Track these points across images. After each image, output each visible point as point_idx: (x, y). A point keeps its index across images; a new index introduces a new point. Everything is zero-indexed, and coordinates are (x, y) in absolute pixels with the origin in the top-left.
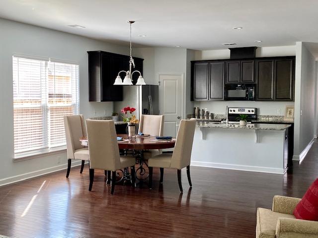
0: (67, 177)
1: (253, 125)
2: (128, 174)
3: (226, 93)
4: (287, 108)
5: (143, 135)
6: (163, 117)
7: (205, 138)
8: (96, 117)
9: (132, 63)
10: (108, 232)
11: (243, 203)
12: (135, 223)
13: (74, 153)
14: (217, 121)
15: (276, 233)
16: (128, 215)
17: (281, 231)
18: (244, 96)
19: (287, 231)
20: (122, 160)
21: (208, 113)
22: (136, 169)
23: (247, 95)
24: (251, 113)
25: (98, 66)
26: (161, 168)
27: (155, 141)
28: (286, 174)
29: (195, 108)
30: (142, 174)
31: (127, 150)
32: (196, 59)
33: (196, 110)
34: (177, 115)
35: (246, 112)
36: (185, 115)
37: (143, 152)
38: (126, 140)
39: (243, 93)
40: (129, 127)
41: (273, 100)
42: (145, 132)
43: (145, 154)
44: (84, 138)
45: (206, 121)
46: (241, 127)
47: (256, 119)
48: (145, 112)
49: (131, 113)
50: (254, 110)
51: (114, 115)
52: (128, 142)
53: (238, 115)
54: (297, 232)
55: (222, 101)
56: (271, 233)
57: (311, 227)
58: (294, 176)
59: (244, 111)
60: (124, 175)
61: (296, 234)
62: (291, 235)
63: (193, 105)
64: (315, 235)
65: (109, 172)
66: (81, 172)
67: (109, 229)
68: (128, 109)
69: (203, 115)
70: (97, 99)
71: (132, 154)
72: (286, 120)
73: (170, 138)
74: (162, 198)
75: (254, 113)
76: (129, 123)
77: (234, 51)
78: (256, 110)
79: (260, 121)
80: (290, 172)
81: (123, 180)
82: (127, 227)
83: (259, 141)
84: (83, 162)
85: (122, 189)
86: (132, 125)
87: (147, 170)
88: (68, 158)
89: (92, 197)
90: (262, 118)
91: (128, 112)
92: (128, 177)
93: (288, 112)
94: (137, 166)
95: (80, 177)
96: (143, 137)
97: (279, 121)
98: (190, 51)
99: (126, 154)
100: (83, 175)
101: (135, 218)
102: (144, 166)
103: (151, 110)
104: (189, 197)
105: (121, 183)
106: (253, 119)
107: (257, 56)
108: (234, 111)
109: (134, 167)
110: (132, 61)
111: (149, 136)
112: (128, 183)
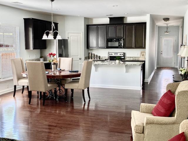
0: (14, 96)
1: (123, 62)
2: (52, 93)
3: (107, 44)
4: (141, 53)
5: (61, 69)
6: (72, 59)
7: (96, 70)
8: (30, 59)
9: (53, 26)
10: (44, 128)
11: (120, 107)
12: (59, 122)
13: (18, 81)
14: (102, 61)
15: (144, 125)
16: (55, 118)
17: (147, 124)
18: (118, 46)
19: (150, 123)
20: (49, 85)
21: (97, 56)
22: (57, 90)
23: (119, 45)
24: (121, 55)
25: (31, 27)
26: (71, 89)
27: (68, 73)
28: (142, 90)
29: (89, 53)
30: (60, 93)
31: (51, 79)
32: (90, 24)
33: (90, 54)
34: (79, 57)
35: (119, 55)
36: (84, 57)
37: (61, 80)
38: (51, 73)
39: (117, 44)
40: (52, 65)
41: (134, 48)
42: (62, 68)
43: (62, 81)
44: (23, 72)
45: (96, 60)
46: (117, 64)
47: (124, 59)
48: (61, 55)
49: (53, 56)
50: (123, 53)
51: (41, 57)
52: (51, 74)
53: (115, 57)
54: (156, 124)
55: (105, 48)
56: (141, 125)
57: (163, 120)
58: (146, 91)
59: (118, 54)
60: (50, 94)
61: (155, 125)
62: (153, 126)
63: (88, 51)
64: (166, 125)
65: (41, 92)
66: (22, 93)
67: (44, 127)
68: (51, 54)
69: (94, 57)
70: (30, 48)
71: (55, 81)
72: (141, 59)
73: (77, 71)
74: (73, 106)
75: (123, 55)
76: (52, 63)
77: (111, 19)
78: (124, 53)
79: (126, 60)
80: (143, 89)
81: (49, 97)
82: (55, 125)
83: (127, 72)
84: (23, 86)
85: (49, 102)
86: (54, 64)
87: (64, 90)
88: (14, 85)
89: (31, 108)
90: (127, 58)
91: (52, 56)
92: (52, 95)
93: (142, 55)
94: (58, 88)
95: (22, 96)
96: (60, 71)
97: (137, 60)
98: (86, 19)
99: (51, 81)
100: (24, 95)
101: (59, 119)
102: (62, 88)
103: (64, 54)
104: (88, 106)
105: (48, 99)
106: (123, 59)
107: (125, 22)
108: (112, 54)
109: (56, 89)
110: (53, 25)
111: (64, 70)
112: (52, 99)
